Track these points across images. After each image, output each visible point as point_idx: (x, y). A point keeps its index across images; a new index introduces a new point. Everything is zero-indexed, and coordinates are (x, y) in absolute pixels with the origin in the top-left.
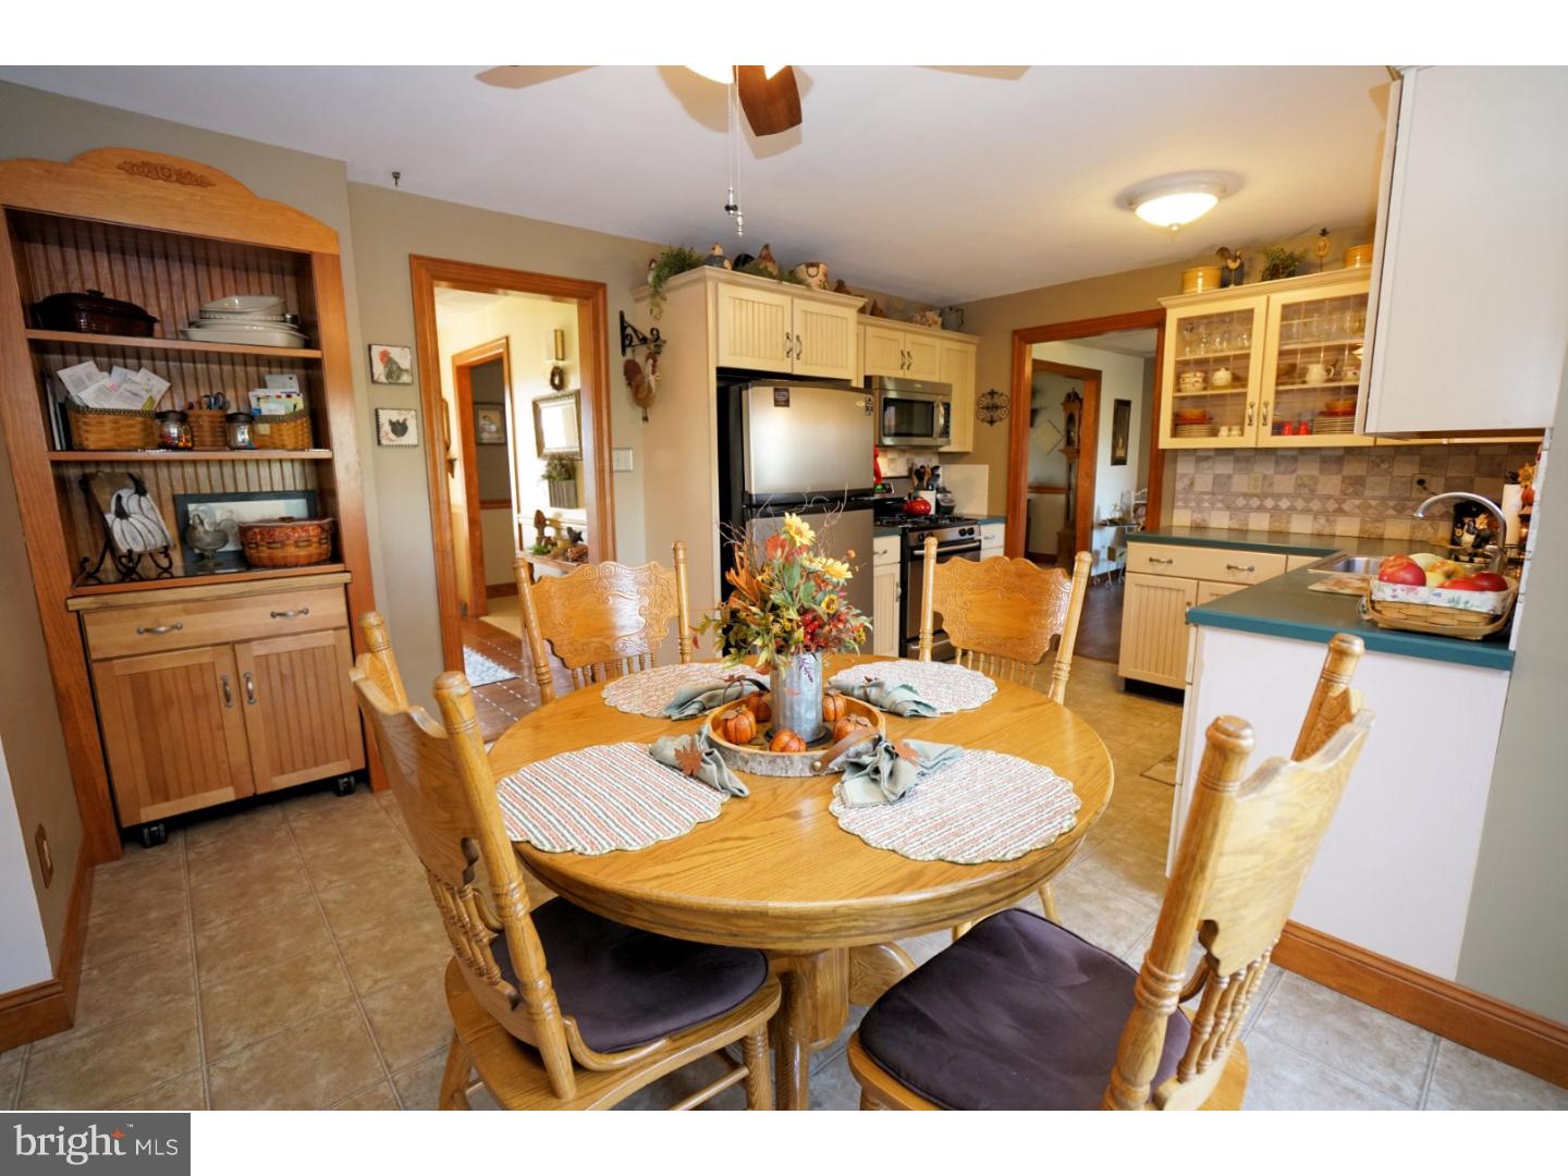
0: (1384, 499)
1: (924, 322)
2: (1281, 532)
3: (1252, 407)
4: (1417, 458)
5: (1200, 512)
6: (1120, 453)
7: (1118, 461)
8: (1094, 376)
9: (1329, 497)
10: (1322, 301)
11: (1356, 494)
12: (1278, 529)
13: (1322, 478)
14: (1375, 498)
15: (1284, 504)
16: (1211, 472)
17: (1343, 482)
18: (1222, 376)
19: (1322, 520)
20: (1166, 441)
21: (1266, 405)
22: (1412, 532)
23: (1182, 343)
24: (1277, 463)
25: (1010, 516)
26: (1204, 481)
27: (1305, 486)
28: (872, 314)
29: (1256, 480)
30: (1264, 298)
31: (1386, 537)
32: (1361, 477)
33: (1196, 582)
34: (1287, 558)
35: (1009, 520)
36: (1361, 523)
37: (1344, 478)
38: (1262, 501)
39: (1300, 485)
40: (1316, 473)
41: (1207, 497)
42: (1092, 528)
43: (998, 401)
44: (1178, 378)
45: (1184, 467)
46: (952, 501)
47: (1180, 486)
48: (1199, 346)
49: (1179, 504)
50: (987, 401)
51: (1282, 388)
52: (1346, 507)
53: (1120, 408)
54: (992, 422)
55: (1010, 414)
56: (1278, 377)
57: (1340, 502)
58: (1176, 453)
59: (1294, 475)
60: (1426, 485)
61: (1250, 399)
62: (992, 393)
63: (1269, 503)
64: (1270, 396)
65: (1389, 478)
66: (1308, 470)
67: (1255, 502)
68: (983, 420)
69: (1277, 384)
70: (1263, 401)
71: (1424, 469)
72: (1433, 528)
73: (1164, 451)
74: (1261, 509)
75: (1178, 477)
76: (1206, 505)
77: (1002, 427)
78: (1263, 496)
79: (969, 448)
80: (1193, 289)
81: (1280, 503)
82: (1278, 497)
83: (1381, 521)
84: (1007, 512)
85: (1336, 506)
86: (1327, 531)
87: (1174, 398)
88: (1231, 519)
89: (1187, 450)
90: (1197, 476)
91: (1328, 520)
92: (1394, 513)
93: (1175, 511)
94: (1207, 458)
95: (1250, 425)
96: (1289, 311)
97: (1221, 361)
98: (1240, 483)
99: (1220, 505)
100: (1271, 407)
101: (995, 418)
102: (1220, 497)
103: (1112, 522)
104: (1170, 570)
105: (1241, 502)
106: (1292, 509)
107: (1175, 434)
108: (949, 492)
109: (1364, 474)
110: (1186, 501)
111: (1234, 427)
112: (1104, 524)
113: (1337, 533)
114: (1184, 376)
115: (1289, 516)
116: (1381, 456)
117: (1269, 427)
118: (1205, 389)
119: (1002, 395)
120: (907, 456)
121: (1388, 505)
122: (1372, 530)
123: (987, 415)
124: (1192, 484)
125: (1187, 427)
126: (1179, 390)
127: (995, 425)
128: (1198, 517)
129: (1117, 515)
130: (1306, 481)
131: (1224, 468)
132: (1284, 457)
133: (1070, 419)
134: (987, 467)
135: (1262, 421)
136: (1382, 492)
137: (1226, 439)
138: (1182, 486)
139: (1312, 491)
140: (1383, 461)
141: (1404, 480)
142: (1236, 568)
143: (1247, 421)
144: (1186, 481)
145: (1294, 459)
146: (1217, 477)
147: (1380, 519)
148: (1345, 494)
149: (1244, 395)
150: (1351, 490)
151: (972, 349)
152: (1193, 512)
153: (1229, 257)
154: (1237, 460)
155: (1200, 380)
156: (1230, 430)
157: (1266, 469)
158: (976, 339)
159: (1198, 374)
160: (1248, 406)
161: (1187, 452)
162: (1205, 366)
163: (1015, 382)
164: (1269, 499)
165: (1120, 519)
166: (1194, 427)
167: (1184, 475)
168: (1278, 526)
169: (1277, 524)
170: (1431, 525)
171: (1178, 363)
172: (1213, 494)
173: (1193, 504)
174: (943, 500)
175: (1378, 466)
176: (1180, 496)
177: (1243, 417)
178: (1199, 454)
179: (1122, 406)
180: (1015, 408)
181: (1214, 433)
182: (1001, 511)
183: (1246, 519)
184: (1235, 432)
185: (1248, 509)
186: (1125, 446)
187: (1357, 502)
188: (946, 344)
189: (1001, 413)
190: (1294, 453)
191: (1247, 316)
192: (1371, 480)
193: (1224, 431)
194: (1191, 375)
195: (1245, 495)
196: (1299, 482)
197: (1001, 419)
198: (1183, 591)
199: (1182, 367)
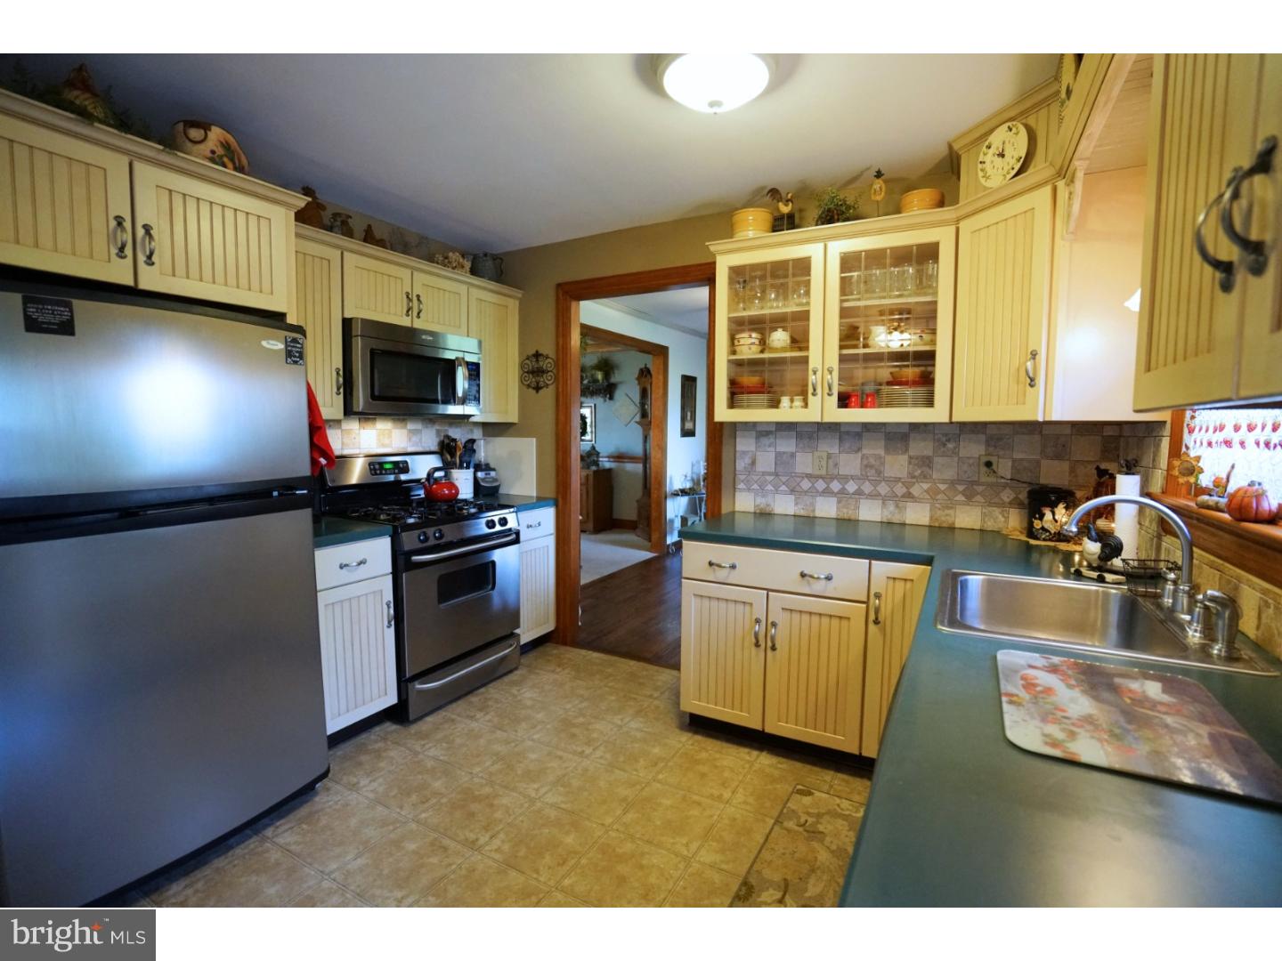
0: (953, 483)
1: (446, 263)
2: (849, 520)
3: (815, 373)
4: (983, 437)
5: (763, 496)
6: (689, 425)
7: (688, 433)
8: (661, 352)
9: (898, 480)
10: (883, 251)
11: (925, 477)
12: (846, 517)
13: (889, 459)
14: (944, 481)
15: (851, 487)
16: (772, 449)
17: (910, 463)
18: (780, 338)
19: (891, 507)
20: (723, 414)
21: (831, 372)
22: (983, 520)
23: (735, 298)
24: (841, 440)
25: (560, 500)
26: (766, 461)
27: (871, 467)
28: (365, 240)
29: (820, 458)
30: (821, 245)
31: (957, 525)
32: (928, 458)
33: (765, 592)
34: (870, 564)
35: (559, 500)
36: (931, 510)
37: (910, 458)
38: (828, 484)
39: (866, 466)
40: (881, 452)
41: (770, 478)
42: (666, 498)
43: (544, 364)
44: (732, 339)
45: (745, 444)
46: (495, 480)
47: (740, 465)
48: (753, 303)
49: (741, 486)
50: (531, 364)
51: (845, 352)
52: (916, 490)
53: (687, 383)
54: (538, 389)
55: (556, 379)
56: (841, 340)
57: (908, 485)
58: (734, 426)
59: (860, 454)
60: (994, 467)
61: (812, 365)
62: (537, 355)
63: (835, 486)
64: (833, 361)
65: (956, 459)
66: (874, 449)
67: (821, 485)
68: (529, 386)
69: (841, 347)
70: (826, 367)
71: (991, 449)
72: (1003, 516)
73: (721, 424)
74: (827, 492)
75: (738, 455)
76: (770, 487)
77: (548, 394)
78: (829, 478)
79: (513, 417)
80: (745, 233)
81: (846, 487)
82: (844, 479)
83: (951, 508)
84: (558, 492)
85: (905, 490)
86: (896, 519)
87: (729, 361)
88: (796, 504)
89: (746, 424)
90: (758, 453)
91: (897, 506)
92: (963, 499)
93: (737, 494)
94: (767, 434)
95: (814, 394)
96: (848, 262)
97: (779, 321)
98: (805, 462)
99: (783, 488)
100: (836, 374)
101: (541, 384)
102: (784, 479)
103: (683, 492)
104: (734, 577)
105: (806, 484)
106: (859, 493)
107: (732, 404)
108: (494, 470)
109: (931, 454)
110: (747, 482)
111: (796, 398)
112: (675, 494)
113: (907, 522)
114: (737, 336)
115: (857, 501)
116: (946, 435)
117: (835, 398)
118: (762, 352)
119: (547, 357)
120: (437, 427)
121: (957, 490)
122: (943, 519)
123: (532, 379)
124: (753, 463)
125: (745, 397)
126: (734, 352)
127: (541, 392)
128: (761, 501)
129: (688, 485)
130: (872, 461)
131: (787, 445)
132: (848, 433)
133: (644, 393)
134: (535, 439)
135: (826, 390)
136: (950, 474)
137: (789, 411)
138: (743, 465)
139: (879, 473)
140: (949, 440)
141: (971, 461)
142: (812, 577)
143: (810, 390)
144: (748, 460)
145: (859, 435)
146: (778, 455)
147: (950, 505)
148: (914, 477)
149: (805, 360)
150: (918, 473)
151: (513, 305)
152: (756, 495)
153: (780, 200)
154: (799, 436)
155: (757, 342)
156: (792, 401)
157: (829, 446)
158: (519, 294)
159: (754, 335)
160: (810, 372)
161: (748, 426)
162: (761, 326)
163: (561, 343)
164: (835, 482)
165: (690, 489)
166: (753, 396)
167: (744, 453)
168: (847, 513)
169: (845, 510)
170: (1001, 513)
171: (731, 320)
172: (776, 474)
173: (755, 486)
174: (483, 480)
175: (944, 445)
176: (742, 477)
177: (806, 385)
178: (759, 429)
179: (688, 382)
180: (561, 374)
181: (775, 404)
182: (550, 492)
183: (813, 504)
184: (798, 402)
185: (813, 492)
186: (693, 419)
187: (926, 486)
188: (475, 293)
189: (547, 379)
190: (858, 430)
191: (803, 266)
192: (939, 461)
193: (785, 401)
194: (745, 335)
195: (809, 476)
196: (865, 462)
197: (547, 386)
198: (751, 604)
199: (738, 326)
